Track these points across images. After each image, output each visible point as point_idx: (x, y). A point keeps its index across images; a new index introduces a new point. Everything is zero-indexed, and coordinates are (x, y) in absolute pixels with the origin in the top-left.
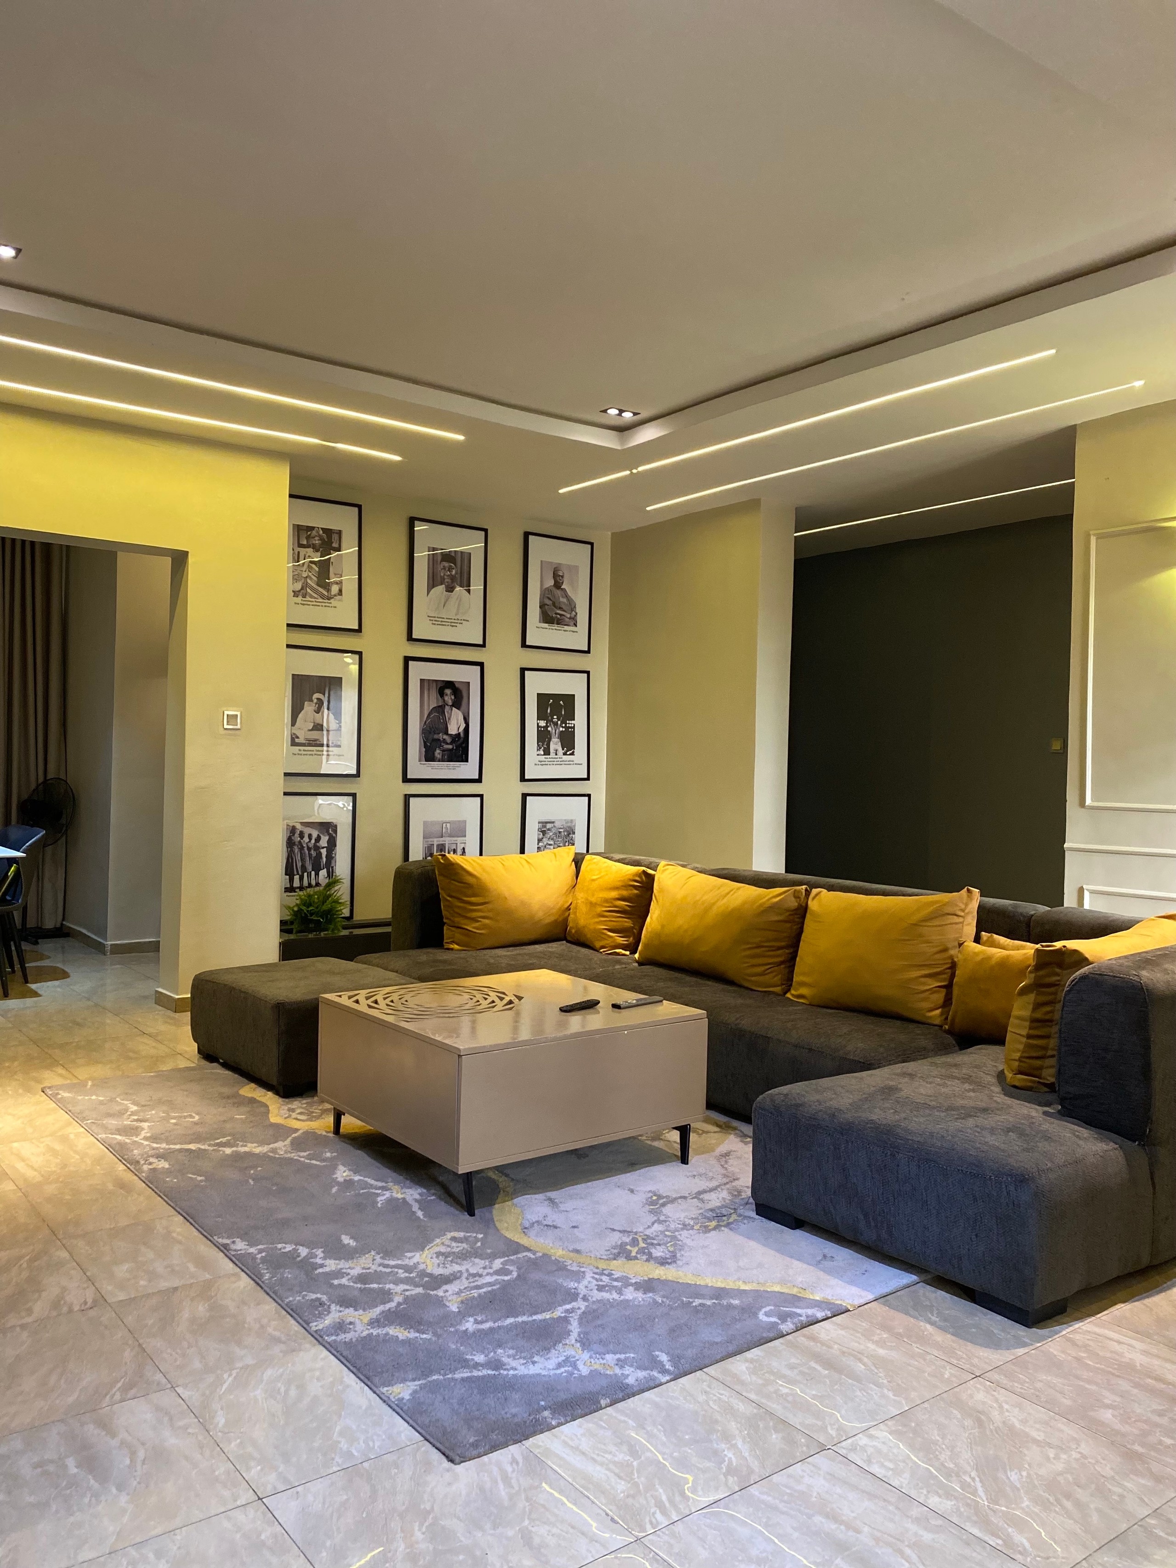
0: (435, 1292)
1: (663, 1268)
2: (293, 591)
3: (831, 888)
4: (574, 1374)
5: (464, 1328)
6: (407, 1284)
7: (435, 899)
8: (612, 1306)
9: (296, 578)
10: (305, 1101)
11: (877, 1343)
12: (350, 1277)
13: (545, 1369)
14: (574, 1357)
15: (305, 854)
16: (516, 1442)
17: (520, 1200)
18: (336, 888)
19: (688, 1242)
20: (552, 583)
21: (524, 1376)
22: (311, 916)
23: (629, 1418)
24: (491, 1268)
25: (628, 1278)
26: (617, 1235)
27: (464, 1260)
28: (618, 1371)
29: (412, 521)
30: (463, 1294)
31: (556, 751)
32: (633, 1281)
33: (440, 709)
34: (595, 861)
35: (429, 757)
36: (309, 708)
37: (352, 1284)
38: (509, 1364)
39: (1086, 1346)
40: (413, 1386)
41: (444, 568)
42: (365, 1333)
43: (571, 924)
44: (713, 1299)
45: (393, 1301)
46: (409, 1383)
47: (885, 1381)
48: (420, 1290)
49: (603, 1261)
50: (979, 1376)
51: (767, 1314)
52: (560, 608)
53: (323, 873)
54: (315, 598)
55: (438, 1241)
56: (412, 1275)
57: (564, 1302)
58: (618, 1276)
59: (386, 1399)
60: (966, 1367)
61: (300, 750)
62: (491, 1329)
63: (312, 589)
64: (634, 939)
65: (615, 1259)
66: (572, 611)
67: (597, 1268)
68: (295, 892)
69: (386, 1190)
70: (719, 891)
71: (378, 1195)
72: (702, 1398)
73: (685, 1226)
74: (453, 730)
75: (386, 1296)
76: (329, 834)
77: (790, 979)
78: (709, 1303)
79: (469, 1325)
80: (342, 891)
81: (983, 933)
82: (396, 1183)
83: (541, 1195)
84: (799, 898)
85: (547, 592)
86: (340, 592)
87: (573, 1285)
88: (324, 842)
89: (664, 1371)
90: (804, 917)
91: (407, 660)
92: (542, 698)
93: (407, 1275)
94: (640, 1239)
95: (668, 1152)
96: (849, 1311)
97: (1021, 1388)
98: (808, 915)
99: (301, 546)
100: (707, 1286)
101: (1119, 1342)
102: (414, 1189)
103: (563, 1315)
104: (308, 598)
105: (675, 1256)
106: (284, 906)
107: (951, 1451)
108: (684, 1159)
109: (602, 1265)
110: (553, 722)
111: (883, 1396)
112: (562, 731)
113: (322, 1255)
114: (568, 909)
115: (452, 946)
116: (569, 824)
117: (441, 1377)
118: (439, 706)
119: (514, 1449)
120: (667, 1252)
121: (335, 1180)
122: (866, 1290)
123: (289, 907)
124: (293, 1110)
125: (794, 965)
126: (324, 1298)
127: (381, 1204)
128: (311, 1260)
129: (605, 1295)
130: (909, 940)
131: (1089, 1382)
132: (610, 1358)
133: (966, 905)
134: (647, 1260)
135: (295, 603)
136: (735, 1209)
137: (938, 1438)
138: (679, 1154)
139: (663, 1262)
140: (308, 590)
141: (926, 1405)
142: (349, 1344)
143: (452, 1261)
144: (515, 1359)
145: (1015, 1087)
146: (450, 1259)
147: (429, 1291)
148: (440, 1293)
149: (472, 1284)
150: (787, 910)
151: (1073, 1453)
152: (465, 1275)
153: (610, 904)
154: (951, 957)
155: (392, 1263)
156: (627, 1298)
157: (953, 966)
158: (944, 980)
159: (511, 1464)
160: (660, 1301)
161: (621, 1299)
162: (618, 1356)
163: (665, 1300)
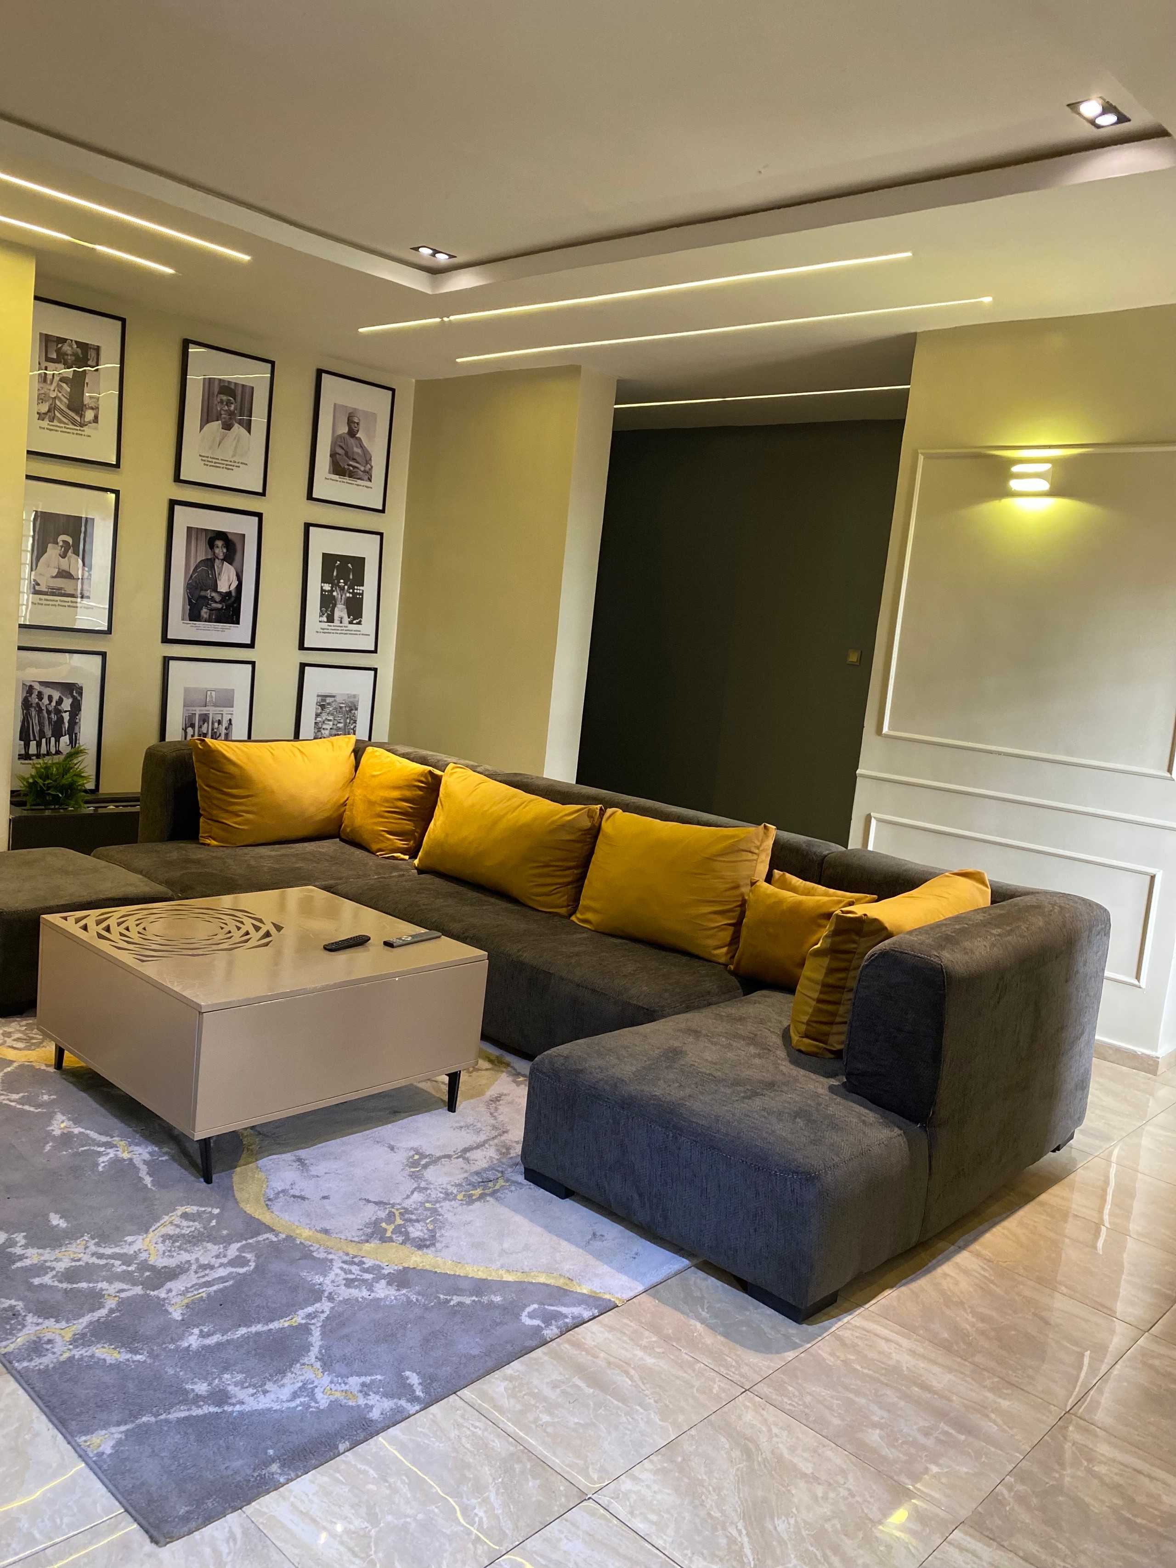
0: (155, 1293)
1: (420, 1252)
2: (38, 413)
3: (626, 808)
4: (310, 1407)
5: (186, 1345)
6: (123, 1282)
7: (192, 787)
8: (361, 1308)
9: (41, 399)
10: (24, 1023)
11: (644, 1348)
12: (54, 1273)
13: (277, 1401)
14: (313, 1382)
15: (44, 718)
16: (235, 1509)
17: (264, 1162)
18: (80, 759)
19: (449, 1216)
20: (346, 430)
21: (252, 1413)
22: (48, 790)
23: (371, 1467)
24: (225, 1256)
25: (380, 1268)
26: (371, 1208)
27: (194, 1245)
28: (362, 1401)
29: (186, 343)
30: (189, 1295)
31: (341, 618)
32: (386, 1272)
33: (209, 563)
34: (377, 754)
35: (194, 615)
36: (53, 551)
37: (56, 1283)
38: (235, 1396)
39: (854, 1346)
40: (117, 1432)
41: (222, 401)
42: (66, 1355)
43: (346, 822)
44: (472, 1296)
45: (103, 1307)
46: (113, 1429)
47: (652, 1401)
48: (138, 1290)
49: (354, 1244)
50: (748, 1390)
51: (531, 1316)
52: (354, 459)
53: (65, 740)
54: (65, 423)
55: (166, 1218)
56: (130, 1269)
57: (307, 1303)
58: (370, 1264)
59: (82, 1453)
60: (736, 1378)
61: (41, 599)
62: (219, 1344)
63: (61, 411)
64: (414, 843)
65: (367, 1241)
66: (367, 463)
67: (347, 1254)
68: (30, 759)
69: (111, 1148)
70: (509, 803)
71: (100, 1154)
72: (454, 1433)
73: (448, 1196)
74: (223, 587)
75: (95, 1299)
76: (73, 697)
77: (576, 900)
78: (468, 1300)
79: (193, 1340)
80: (86, 764)
81: (776, 871)
82: (123, 1136)
83: (289, 1154)
84: (592, 817)
85: (339, 440)
86: (96, 419)
87: (318, 1279)
88: (67, 704)
89: (414, 1399)
90: (596, 837)
91: (173, 504)
92: (328, 560)
93: (125, 1268)
94: (397, 1213)
95: (435, 1097)
96: (617, 1306)
97: (790, 1404)
98: (600, 837)
99: (48, 360)
100: (466, 1277)
101: (887, 1340)
102: (143, 1146)
103: (304, 1322)
104: (56, 423)
105: (434, 1237)
106: (14, 776)
107: (719, 1495)
108: (451, 1106)
109: (352, 1251)
110: (340, 587)
111: (648, 1422)
112: (349, 597)
113: (23, 1242)
114: (344, 804)
115: (208, 841)
116: (352, 700)
117: (153, 1419)
118: (207, 559)
119: (232, 1520)
120: (426, 1231)
121: (49, 1134)
122: (636, 1279)
123: (24, 778)
124: (7, 1035)
125: (582, 886)
126: (20, 1305)
127: (104, 1167)
128: (9, 1250)
129: (354, 1293)
130: (699, 874)
131: (857, 1393)
132: (355, 1382)
133: (762, 842)
134: (403, 1243)
135: (40, 427)
136: (502, 1172)
137: (705, 1477)
138: (446, 1098)
139: (421, 1245)
140: (57, 413)
141: (693, 1432)
142: (44, 1373)
143: (180, 1248)
144: (243, 1388)
145: (800, 1051)
146: (178, 1244)
147: (148, 1292)
148: (162, 1293)
149: (203, 1280)
150: (580, 830)
151: (841, 1489)
152: (194, 1267)
153: (392, 805)
154: (742, 895)
155: (108, 1251)
156: (378, 1296)
157: (743, 904)
158: (733, 918)
159: (228, 1542)
160: (414, 1300)
161: (370, 1297)
162: (363, 1379)
163: (420, 1298)
